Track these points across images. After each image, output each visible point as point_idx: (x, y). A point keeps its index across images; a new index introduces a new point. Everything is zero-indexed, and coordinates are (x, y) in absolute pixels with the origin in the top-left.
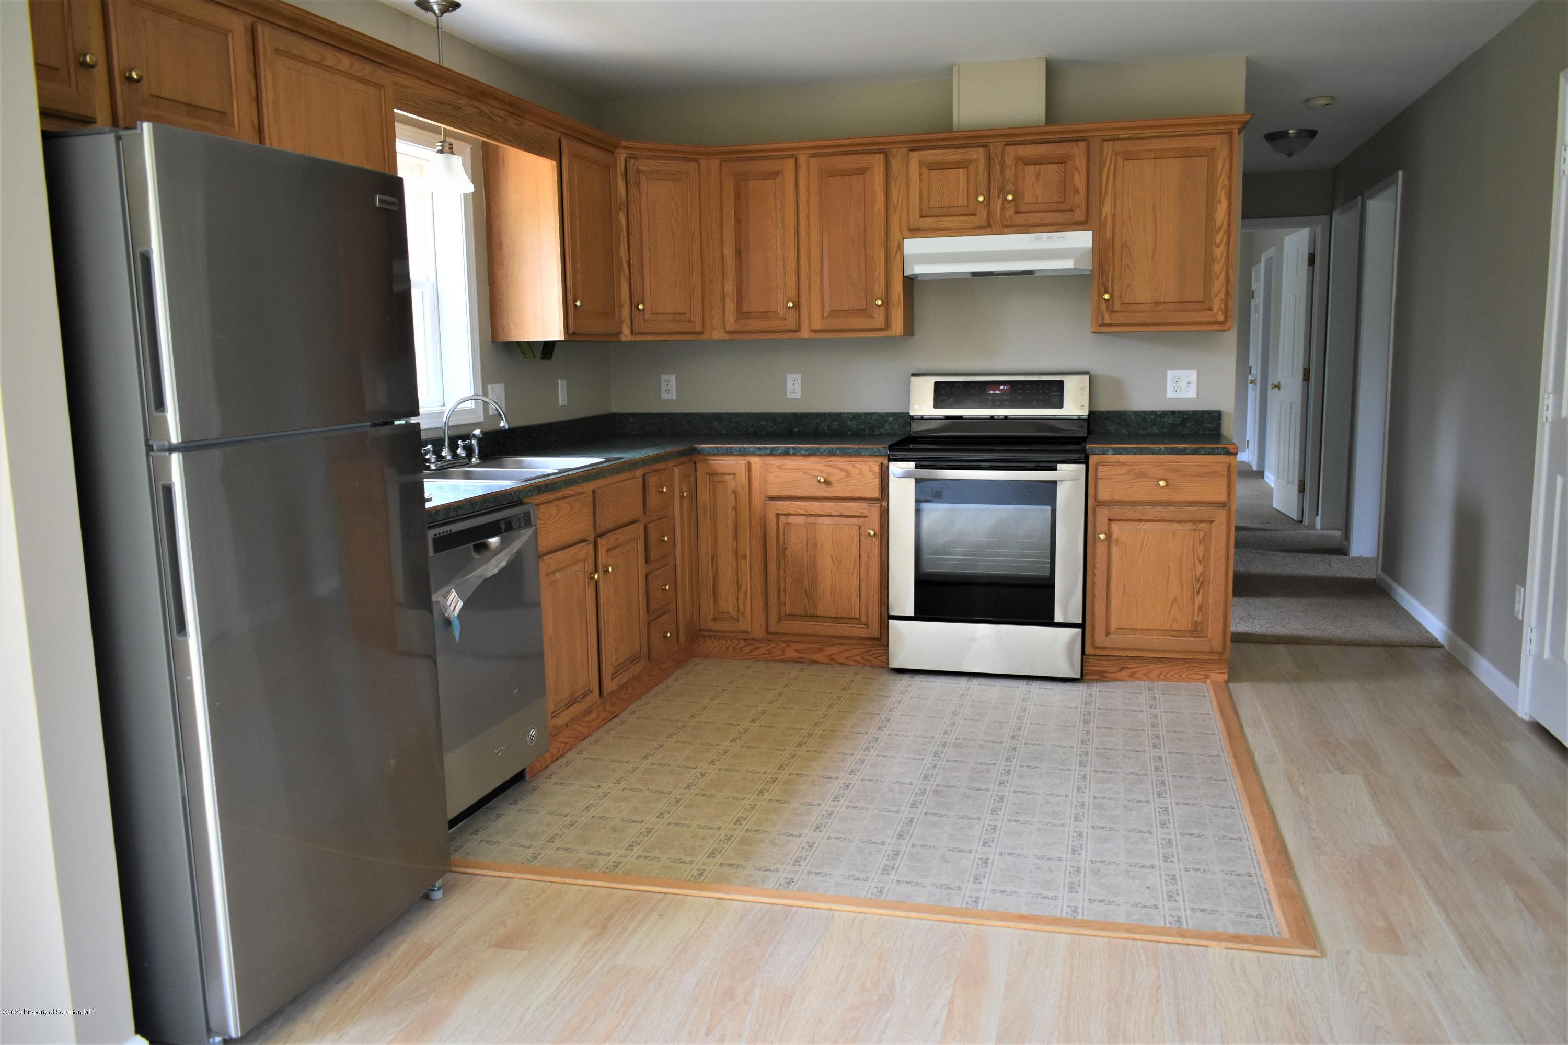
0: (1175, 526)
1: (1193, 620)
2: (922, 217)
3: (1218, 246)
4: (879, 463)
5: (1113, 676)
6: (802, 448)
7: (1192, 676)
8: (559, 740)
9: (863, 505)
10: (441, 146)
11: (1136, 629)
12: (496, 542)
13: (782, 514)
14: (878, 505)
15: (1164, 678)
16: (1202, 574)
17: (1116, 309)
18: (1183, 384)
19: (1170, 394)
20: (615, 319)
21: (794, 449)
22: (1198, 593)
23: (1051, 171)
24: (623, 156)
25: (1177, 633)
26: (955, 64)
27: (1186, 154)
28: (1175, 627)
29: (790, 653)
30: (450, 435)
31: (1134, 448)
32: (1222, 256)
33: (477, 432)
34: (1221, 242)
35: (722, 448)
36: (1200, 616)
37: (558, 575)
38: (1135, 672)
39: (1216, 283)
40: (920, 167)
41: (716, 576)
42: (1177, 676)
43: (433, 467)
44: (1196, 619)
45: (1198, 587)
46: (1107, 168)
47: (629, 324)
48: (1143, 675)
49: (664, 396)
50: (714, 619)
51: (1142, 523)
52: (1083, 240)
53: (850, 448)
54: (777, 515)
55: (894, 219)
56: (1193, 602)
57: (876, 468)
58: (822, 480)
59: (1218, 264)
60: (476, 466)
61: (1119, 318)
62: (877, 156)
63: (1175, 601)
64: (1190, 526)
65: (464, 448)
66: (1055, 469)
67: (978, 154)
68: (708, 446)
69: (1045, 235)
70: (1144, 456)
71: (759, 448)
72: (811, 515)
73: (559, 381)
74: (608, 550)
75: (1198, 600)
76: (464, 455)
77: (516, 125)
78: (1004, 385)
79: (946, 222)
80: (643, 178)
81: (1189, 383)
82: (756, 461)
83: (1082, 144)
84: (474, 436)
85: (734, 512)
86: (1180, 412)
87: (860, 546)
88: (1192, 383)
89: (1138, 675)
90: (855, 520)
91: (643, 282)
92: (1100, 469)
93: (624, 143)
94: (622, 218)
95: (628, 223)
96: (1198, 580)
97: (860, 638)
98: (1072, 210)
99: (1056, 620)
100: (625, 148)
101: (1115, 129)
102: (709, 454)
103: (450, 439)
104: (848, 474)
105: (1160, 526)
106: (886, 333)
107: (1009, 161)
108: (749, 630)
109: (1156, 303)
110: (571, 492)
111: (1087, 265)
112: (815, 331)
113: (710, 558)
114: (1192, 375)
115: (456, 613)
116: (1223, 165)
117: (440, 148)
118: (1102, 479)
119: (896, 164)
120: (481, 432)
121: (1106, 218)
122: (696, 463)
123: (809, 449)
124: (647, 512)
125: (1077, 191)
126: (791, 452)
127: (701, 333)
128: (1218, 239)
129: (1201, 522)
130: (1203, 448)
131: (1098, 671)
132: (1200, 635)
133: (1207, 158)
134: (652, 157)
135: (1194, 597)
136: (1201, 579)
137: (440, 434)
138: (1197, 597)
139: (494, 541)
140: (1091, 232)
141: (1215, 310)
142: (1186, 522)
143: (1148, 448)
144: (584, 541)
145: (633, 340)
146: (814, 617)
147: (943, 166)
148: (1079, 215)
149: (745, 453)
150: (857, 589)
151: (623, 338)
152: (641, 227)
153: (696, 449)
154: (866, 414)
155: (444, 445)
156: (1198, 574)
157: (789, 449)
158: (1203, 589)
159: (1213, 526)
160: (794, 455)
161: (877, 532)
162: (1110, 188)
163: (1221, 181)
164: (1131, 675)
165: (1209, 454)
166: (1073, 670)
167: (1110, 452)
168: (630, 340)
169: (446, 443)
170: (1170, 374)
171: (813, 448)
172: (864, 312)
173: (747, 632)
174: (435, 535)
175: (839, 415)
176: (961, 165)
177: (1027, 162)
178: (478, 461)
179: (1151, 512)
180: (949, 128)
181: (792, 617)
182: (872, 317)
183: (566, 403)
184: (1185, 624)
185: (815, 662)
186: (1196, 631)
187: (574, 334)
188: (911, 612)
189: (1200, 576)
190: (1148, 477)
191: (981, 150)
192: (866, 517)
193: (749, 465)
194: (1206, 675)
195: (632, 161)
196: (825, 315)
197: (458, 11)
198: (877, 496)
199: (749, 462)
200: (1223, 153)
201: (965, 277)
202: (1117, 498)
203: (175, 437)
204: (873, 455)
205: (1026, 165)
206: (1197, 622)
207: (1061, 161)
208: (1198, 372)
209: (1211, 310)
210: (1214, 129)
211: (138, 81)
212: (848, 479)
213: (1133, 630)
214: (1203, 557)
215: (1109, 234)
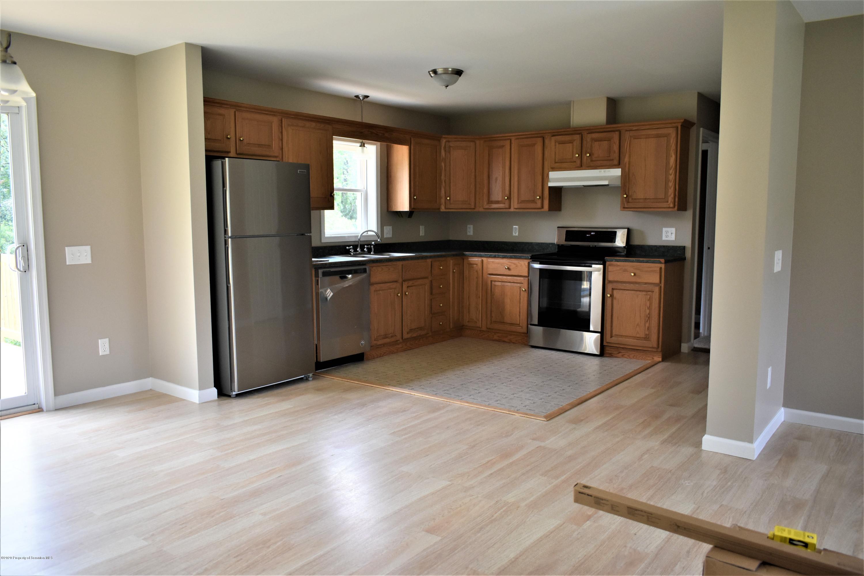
0: (638, 293)
1: (645, 333)
2: (556, 163)
3: (671, 175)
4: (528, 262)
5: (616, 355)
6: (501, 255)
7: (647, 358)
8: (382, 351)
9: (522, 278)
10: (361, 144)
11: (623, 336)
12: (350, 277)
13: (493, 281)
14: (527, 279)
15: (635, 358)
16: (649, 314)
17: (630, 201)
18: (669, 234)
19: (664, 238)
20: (437, 203)
21: (498, 255)
22: (647, 321)
23: (605, 143)
24: (444, 141)
25: (638, 338)
26: (572, 101)
27: (658, 136)
28: (638, 336)
29: (496, 337)
30: (360, 244)
31: (623, 259)
32: (672, 179)
33: (373, 243)
34: (672, 173)
35: (473, 254)
36: (648, 331)
37: (381, 292)
38: (624, 355)
39: (670, 190)
40: (555, 143)
41: (469, 305)
42: (641, 357)
43: (352, 254)
44: (646, 333)
45: (647, 319)
46: (626, 143)
47: (444, 205)
48: (628, 356)
49: (468, 234)
50: (468, 322)
51: (625, 291)
52: (617, 172)
53: (518, 255)
54: (491, 281)
55: (546, 163)
56: (645, 326)
57: (527, 264)
58: (507, 268)
59: (671, 182)
60: (372, 255)
61: (631, 205)
62: (539, 139)
63: (638, 325)
64: (644, 293)
65: (367, 248)
66: (591, 267)
67: (577, 137)
68: (468, 253)
69: (603, 170)
70: (627, 263)
71: (486, 254)
72: (503, 282)
73: (421, 226)
74: (408, 287)
75: (647, 325)
76: (366, 251)
77: (389, 135)
78: (593, 232)
79: (564, 165)
80: (451, 149)
81: (672, 233)
82: (485, 259)
83: (617, 133)
84: (372, 245)
85: (476, 279)
86: (667, 246)
87: (520, 295)
88: (673, 233)
89: (626, 356)
90: (519, 285)
91: (450, 189)
92: (609, 267)
93: (444, 136)
94: (443, 165)
95: (445, 166)
96: (647, 316)
97: (520, 333)
98: (613, 160)
99: (591, 330)
100: (445, 138)
101: (630, 126)
102: (468, 256)
103: (360, 245)
104: (517, 266)
105: (633, 292)
106: (542, 210)
107: (589, 140)
108: (480, 326)
109: (645, 199)
110: (390, 264)
111: (618, 183)
112: (516, 209)
113: (468, 297)
114: (673, 230)
115: (330, 297)
116: (673, 141)
117: (360, 145)
118: (610, 271)
119: (547, 141)
120: (374, 243)
121: (626, 163)
122: (464, 259)
123: (503, 255)
124: (432, 275)
125: (615, 152)
126: (497, 256)
127: (474, 209)
128: (671, 172)
129: (649, 291)
130: (650, 260)
131: (609, 353)
132: (648, 340)
133: (666, 138)
134: (456, 141)
135: (645, 323)
136: (648, 316)
137: (357, 243)
138: (647, 323)
139: (350, 276)
140: (620, 169)
141: (669, 202)
142: (643, 291)
143: (629, 260)
144: (396, 282)
145: (446, 211)
146: (503, 323)
147: (563, 143)
148: (616, 162)
149: (481, 256)
150: (519, 313)
151: (442, 210)
152: (450, 168)
153: (464, 254)
154: (542, 243)
155: (358, 247)
156: (647, 314)
157: (496, 255)
158: (649, 320)
159: (653, 294)
160: (498, 257)
161: (526, 289)
162: (628, 150)
163: (672, 147)
164: (623, 356)
165: (653, 263)
166: (597, 351)
167: (614, 261)
168: (444, 211)
169: (359, 246)
170: (664, 230)
171: (505, 255)
172: (534, 201)
173: (479, 327)
174: (323, 271)
175: (531, 243)
176: (571, 142)
177: (596, 140)
178: (373, 253)
179: (628, 286)
180: (569, 127)
181: (495, 322)
182: (536, 203)
183: (423, 235)
184: (642, 335)
185: (504, 341)
186: (646, 338)
187: (413, 209)
188: (536, 323)
189: (648, 314)
190: (628, 272)
191: (578, 136)
192: (523, 283)
193: (482, 261)
194: (652, 358)
195: (447, 143)
196: (519, 202)
197: (369, 98)
198: (527, 275)
199: (482, 260)
200: (673, 135)
201: (581, 187)
202: (616, 280)
203: (230, 235)
204: (526, 259)
205: (595, 141)
206: (646, 334)
207: (609, 140)
208: (676, 229)
209: (668, 202)
210: (670, 125)
211: (242, 140)
212: (517, 268)
213: (622, 336)
214: (649, 306)
215: (627, 170)
